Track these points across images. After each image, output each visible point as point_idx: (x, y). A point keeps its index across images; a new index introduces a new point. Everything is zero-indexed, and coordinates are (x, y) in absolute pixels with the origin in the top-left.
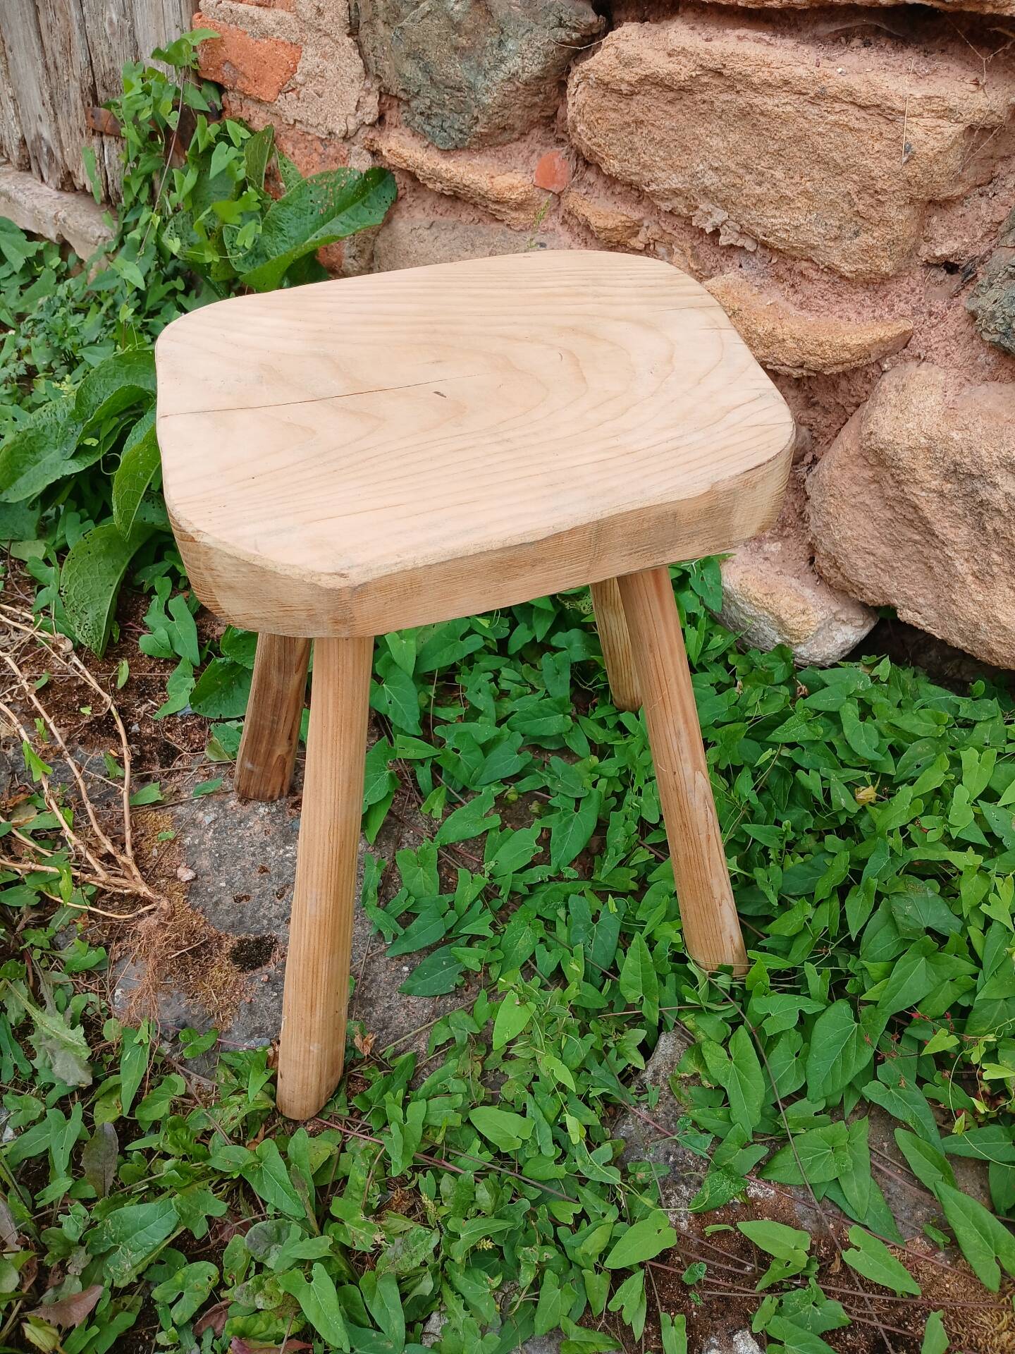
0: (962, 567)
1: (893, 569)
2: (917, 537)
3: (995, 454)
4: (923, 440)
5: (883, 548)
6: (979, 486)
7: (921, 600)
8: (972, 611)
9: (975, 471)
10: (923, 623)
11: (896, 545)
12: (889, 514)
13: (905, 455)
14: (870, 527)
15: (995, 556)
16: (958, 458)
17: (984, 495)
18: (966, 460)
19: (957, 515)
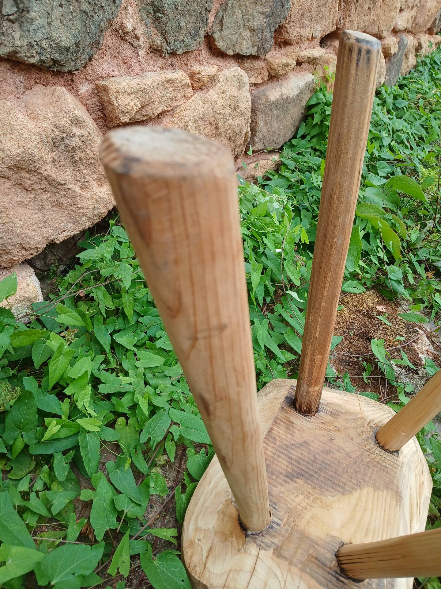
0: (76, 189)
1: (45, 222)
2: (48, 195)
3: (67, 120)
4: (37, 138)
5: (37, 216)
6: (68, 142)
7: (62, 225)
8: (90, 204)
9: (64, 135)
10: (69, 233)
11: (40, 209)
12: (31, 196)
13: (36, 152)
14: (27, 211)
15: (84, 171)
16: (53, 135)
17: (73, 144)
18: (57, 133)
19: (63, 165)
